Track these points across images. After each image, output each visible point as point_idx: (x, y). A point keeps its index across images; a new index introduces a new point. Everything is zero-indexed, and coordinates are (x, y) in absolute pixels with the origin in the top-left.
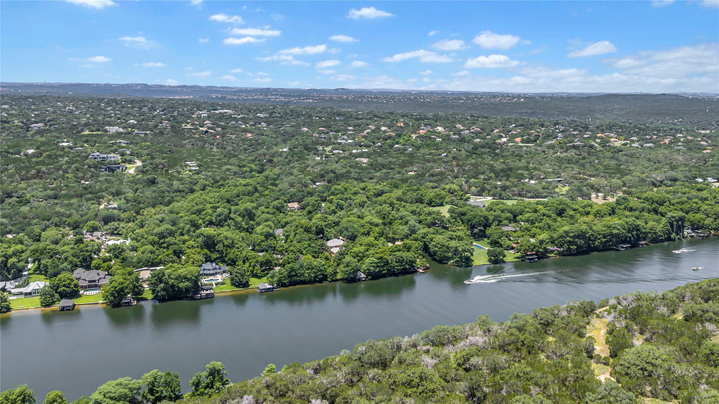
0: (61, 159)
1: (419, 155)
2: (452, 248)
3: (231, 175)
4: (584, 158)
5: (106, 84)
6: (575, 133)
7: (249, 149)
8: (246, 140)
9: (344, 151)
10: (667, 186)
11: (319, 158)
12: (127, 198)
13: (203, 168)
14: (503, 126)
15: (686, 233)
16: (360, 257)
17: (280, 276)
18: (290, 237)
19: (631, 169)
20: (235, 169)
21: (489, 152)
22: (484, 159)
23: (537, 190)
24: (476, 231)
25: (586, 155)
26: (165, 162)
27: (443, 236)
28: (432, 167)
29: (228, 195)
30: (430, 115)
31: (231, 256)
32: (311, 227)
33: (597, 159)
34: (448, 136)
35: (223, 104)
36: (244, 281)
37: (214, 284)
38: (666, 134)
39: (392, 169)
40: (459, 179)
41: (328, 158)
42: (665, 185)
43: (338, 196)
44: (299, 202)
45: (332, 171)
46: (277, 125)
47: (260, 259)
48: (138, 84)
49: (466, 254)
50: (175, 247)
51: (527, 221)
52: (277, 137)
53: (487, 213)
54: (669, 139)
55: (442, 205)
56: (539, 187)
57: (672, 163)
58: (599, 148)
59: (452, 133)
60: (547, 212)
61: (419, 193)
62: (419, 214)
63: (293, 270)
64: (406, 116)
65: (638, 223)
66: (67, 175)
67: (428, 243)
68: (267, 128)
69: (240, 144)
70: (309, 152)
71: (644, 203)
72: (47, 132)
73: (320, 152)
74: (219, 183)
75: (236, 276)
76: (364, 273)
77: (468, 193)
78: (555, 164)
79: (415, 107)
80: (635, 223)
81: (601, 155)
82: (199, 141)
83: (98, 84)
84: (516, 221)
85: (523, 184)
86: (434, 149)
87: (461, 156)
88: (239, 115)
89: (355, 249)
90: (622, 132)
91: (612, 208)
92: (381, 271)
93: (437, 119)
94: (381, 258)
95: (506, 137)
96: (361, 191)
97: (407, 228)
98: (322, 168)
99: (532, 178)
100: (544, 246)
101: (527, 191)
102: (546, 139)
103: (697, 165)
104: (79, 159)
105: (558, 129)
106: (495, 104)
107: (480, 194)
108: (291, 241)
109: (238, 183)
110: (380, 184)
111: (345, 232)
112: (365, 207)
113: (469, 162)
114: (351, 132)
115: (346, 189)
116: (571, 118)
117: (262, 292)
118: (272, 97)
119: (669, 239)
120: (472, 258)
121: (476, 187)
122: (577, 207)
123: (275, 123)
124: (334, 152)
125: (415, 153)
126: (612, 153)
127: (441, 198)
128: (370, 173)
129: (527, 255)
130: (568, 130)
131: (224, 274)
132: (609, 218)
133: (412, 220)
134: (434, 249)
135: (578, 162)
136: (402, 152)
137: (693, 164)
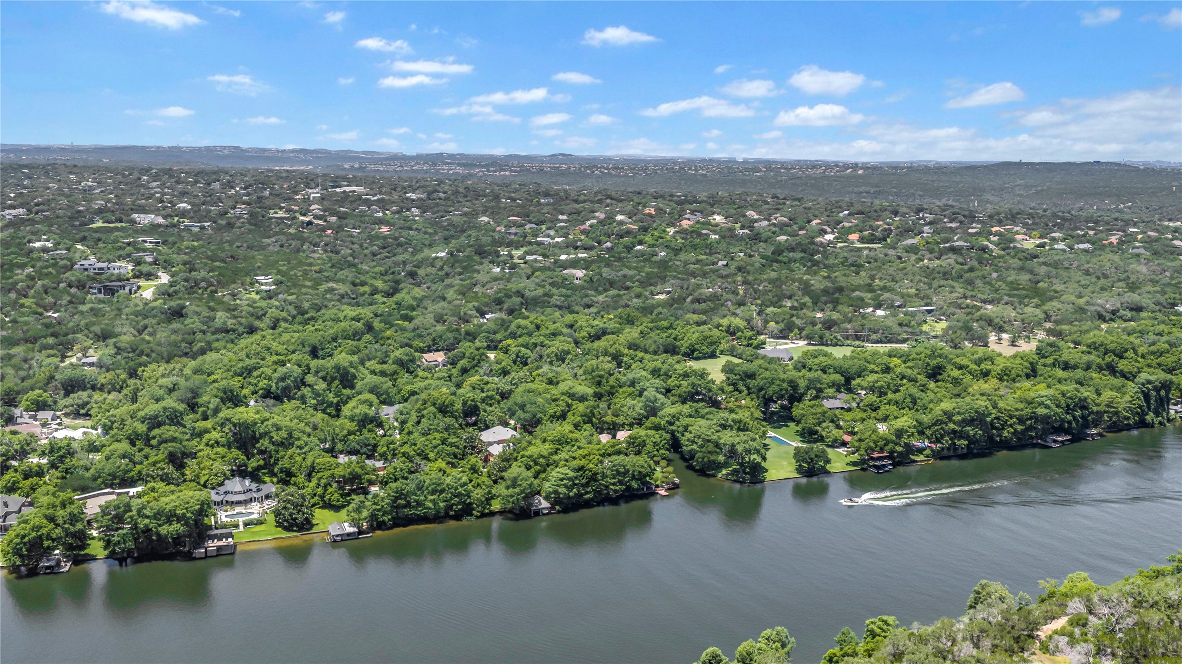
0: (19, 271)
1: (678, 263)
2: (725, 445)
3: (333, 300)
4: (971, 270)
5: (173, 147)
6: (953, 225)
7: (380, 253)
8: (378, 237)
9: (545, 256)
10: (1126, 321)
11: (498, 270)
12: (118, 345)
13: (283, 287)
14: (828, 213)
15: (1172, 412)
16: (541, 466)
17: (374, 507)
18: (408, 425)
19: (1058, 289)
20: (342, 288)
21: (802, 258)
22: (793, 271)
23: (888, 328)
24: (774, 407)
25: (975, 263)
26: (212, 277)
27: (709, 422)
28: (699, 286)
29: (315, 339)
30: (703, 196)
31: (285, 463)
32: (452, 404)
33: (996, 272)
34: (732, 230)
35: (354, 177)
36: (300, 518)
37: (241, 524)
38: (1109, 227)
39: (627, 288)
40: (746, 308)
41: (513, 269)
42: (1121, 317)
43: (520, 340)
44: (448, 349)
45: (518, 292)
46: (438, 212)
47: (339, 472)
48: (225, 147)
49: (752, 457)
50: (171, 447)
51: (872, 389)
52: (436, 233)
53: (794, 374)
54: (1117, 237)
55: (713, 356)
56: (891, 323)
57: (1128, 278)
58: (996, 252)
59: (738, 226)
60: (909, 371)
61: (671, 334)
62: (667, 375)
63: (402, 494)
64: (662, 197)
65: (1086, 394)
66: (22, 301)
67: (679, 435)
68: (421, 217)
69: (365, 245)
70: (483, 258)
71: (1089, 353)
72: (27, 223)
73: (501, 259)
74: (306, 316)
75: (285, 508)
76: (547, 498)
77: (762, 334)
78: (920, 281)
79: (680, 184)
80: (1079, 395)
81: (1001, 264)
82: (293, 239)
83: (158, 147)
84: (850, 391)
85: (864, 316)
86: (706, 254)
87: (752, 265)
88: (375, 195)
89: (532, 450)
90: (1033, 224)
91: (1031, 364)
92: (582, 495)
93: (714, 203)
94: (581, 468)
95: (833, 232)
96: (566, 330)
97: (641, 404)
98: (501, 286)
99: (878, 306)
100: (905, 440)
101: (870, 330)
102: (902, 236)
103: (1174, 282)
104: (54, 272)
105: (923, 218)
106: (815, 179)
107: (783, 335)
108: (410, 433)
109: (341, 315)
110: (602, 317)
111: (520, 413)
112: (566, 361)
113: (765, 277)
114: (562, 224)
115: (538, 327)
116: (944, 201)
117: (335, 541)
118: (444, 167)
119: (1142, 424)
120: (763, 464)
121: (777, 323)
122: (965, 361)
123: (435, 209)
124: (528, 258)
125: (671, 260)
126: (1020, 260)
127: (712, 344)
128: (587, 296)
129: (873, 459)
130: (941, 220)
131: (266, 502)
132: (1026, 384)
133: (652, 388)
134: (689, 448)
135: (961, 277)
136: (647, 258)
137: (1167, 280)
